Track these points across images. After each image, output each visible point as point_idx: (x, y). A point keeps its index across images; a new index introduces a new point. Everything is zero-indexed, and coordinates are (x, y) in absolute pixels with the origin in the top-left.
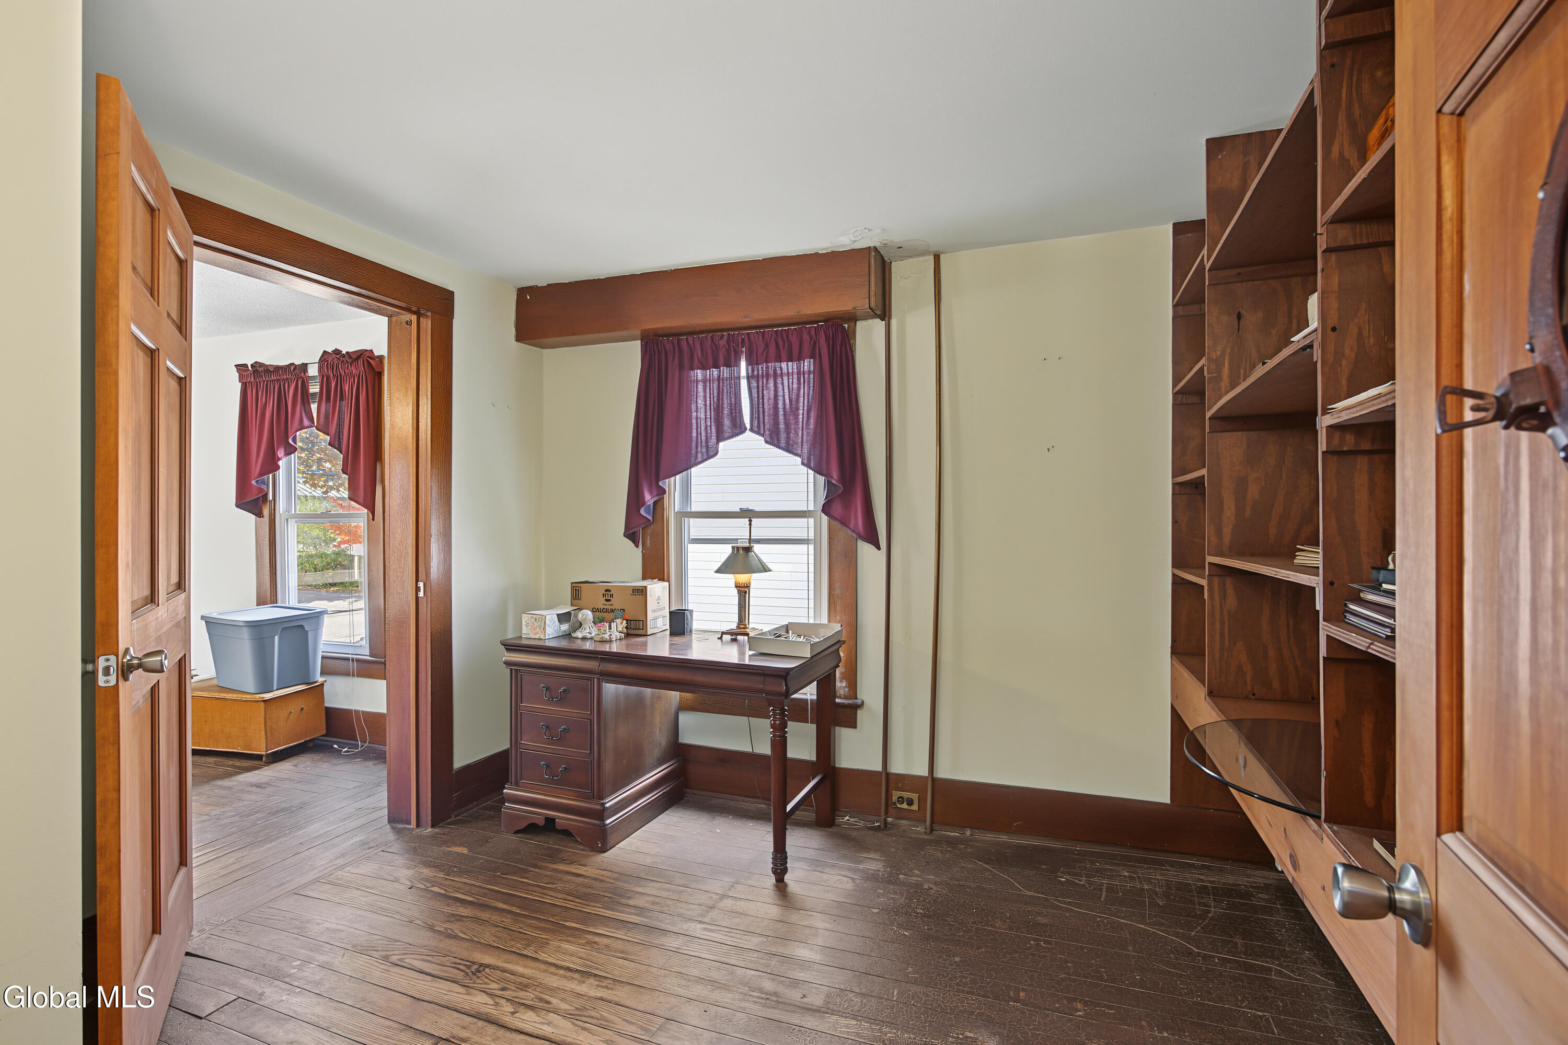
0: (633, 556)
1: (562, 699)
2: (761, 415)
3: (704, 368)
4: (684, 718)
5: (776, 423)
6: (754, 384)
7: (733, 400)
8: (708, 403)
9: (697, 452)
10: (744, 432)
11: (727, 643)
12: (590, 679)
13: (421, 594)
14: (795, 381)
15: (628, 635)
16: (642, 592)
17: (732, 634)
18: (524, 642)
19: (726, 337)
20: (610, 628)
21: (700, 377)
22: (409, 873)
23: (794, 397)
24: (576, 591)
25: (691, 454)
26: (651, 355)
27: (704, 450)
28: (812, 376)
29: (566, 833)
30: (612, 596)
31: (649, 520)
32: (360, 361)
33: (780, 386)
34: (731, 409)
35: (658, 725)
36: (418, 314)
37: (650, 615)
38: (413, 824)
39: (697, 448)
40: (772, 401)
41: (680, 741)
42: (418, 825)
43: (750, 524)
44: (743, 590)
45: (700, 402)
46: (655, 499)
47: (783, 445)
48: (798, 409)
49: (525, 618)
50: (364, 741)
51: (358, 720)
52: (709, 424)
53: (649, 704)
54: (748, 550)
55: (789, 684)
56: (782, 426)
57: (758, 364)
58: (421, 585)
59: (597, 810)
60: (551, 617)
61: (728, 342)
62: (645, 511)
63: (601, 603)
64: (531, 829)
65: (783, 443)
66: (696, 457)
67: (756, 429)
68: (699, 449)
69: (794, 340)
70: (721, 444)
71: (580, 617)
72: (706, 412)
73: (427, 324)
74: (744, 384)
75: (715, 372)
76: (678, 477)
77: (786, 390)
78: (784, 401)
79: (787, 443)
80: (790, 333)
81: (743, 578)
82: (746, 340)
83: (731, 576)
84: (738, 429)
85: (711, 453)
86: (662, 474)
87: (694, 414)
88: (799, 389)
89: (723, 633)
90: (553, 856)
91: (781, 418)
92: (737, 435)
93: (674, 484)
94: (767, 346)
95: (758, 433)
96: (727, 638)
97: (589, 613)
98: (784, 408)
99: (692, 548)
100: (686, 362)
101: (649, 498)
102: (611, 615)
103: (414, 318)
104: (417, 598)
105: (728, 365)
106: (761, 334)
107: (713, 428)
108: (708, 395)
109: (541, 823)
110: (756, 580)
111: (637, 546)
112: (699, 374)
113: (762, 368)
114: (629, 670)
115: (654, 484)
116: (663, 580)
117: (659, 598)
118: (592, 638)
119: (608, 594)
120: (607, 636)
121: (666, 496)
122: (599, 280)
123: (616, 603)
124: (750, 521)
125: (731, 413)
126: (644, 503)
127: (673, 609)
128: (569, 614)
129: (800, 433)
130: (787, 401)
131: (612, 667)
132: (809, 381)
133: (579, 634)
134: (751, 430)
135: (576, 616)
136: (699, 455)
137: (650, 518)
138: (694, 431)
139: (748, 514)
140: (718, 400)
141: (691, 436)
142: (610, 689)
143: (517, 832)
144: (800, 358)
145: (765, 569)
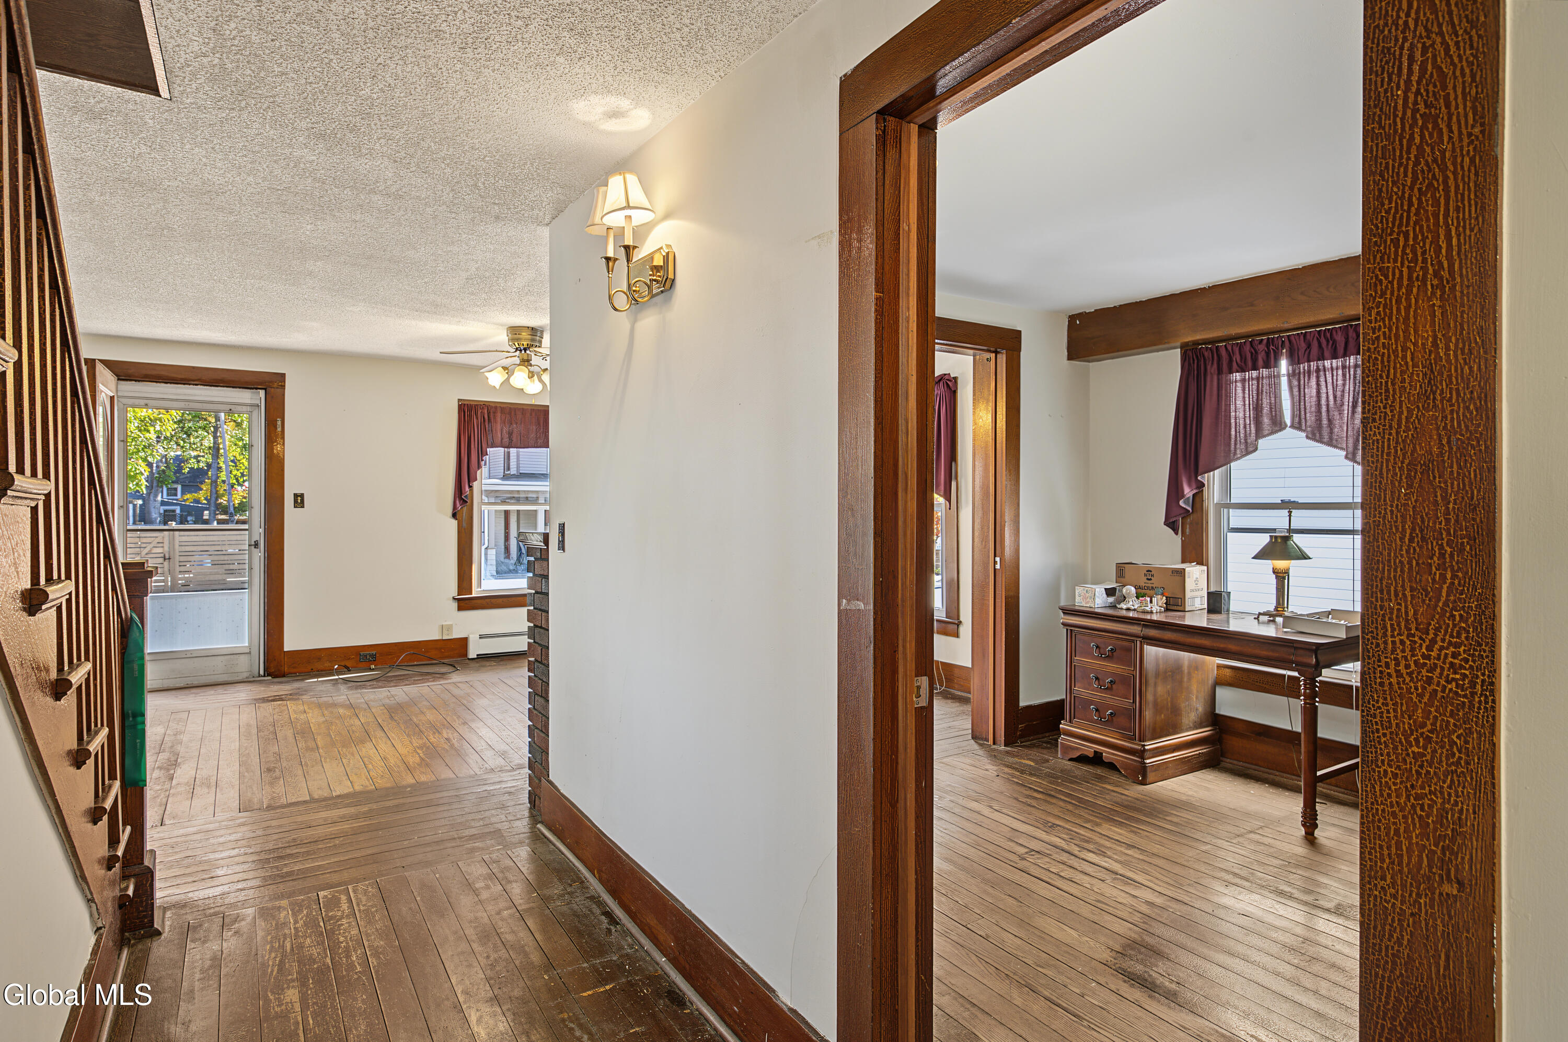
0: (1174, 542)
1: (1110, 657)
2: (1303, 413)
3: (1242, 370)
4: (1221, 693)
5: (1319, 419)
6: (1295, 383)
7: (1273, 399)
8: (1247, 402)
9: (1235, 450)
10: (1284, 428)
11: (1263, 623)
12: (1133, 641)
13: (998, 566)
14: (1340, 377)
15: (1167, 610)
16: (1181, 573)
17: (1270, 616)
18: (1077, 608)
19: (1265, 342)
20: (1151, 602)
21: (1238, 378)
22: (995, 768)
23: (1339, 394)
24: (1121, 569)
25: (1230, 450)
26: (1189, 364)
27: (1243, 447)
28: (1359, 371)
29: (1112, 766)
30: (1153, 576)
31: (1188, 511)
32: (941, 383)
33: (1323, 383)
34: (1271, 408)
35: (1195, 691)
36: (996, 353)
37: (1188, 594)
38: (991, 742)
39: (1236, 444)
40: (1314, 399)
41: (1217, 712)
42: (994, 743)
43: (1290, 516)
44: (1281, 577)
45: (1239, 403)
46: (1195, 491)
47: (1325, 440)
48: (1342, 405)
49: (1078, 590)
50: (941, 685)
51: (938, 669)
52: (1248, 422)
53: (1186, 671)
54: (1286, 539)
55: (1319, 657)
56: (1325, 422)
57: (1299, 363)
58: (998, 559)
59: (1137, 750)
60: (1100, 591)
61: (1268, 345)
62: (1185, 502)
63: (1142, 581)
64: (1082, 759)
65: (1326, 438)
66: (1235, 454)
67: (1297, 426)
68: (1238, 446)
69: (1340, 338)
70: (1260, 441)
71: (1124, 590)
72: (1245, 411)
73: (1002, 358)
74: (1284, 381)
75: (1254, 374)
76: (1217, 472)
77: (1330, 387)
78: (1327, 397)
79: (1331, 439)
80: (1334, 333)
81: (1281, 564)
82: (1287, 343)
83: (1269, 561)
84: (1278, 425)
85: (1250, 449)
86: (1201, 469)
87: (1233, 414)
88: (1344, 385)
89: (1260, 614)
90: (1100, 778)
91: (1324, 414)
92: (1276, 432)
93: (1213, 480)
94: (1309, 346)
95: (1299, 428)
96: (1266, 618)
97: (1133, 589)
98: (1328, 405)
99: (1231, 536)
100: (1225, 367)
101: (1188, 492)
102: (1151, 592)
103: (993, 355)
104: (995, 569)
105: (1267, 366)
106: (1302, 337)
107: (1252, 426)
108: (1247, 396)
109: (1091, 755)
110: (1294, 567)
111: (1177, 534)
112: (1238, 376)
113: (1304, 366)
114: (1168, 635)
115: (1193, 479)
116: (1202, 564)
117: (1197, 580)
118: (1134, 610)
119: (1149, 573)
120: (1148, 609)
121: (1205, 489)
122: (1141, 302)
123: (1155, 582)
124: (1290, 512)
125: (1271, 411)
126: (1183, 496)
127: (1212, 589)
128: (1114, 589)
129: (1345, 428)
130: (1331, 398)
131: (1152, 633)
132: (1355, 377)
133: (1123, 605)
134: (1292, 426)
135: (1121, 591)
136: (1238, 452)
137: (1190, 509)
138: (1233, 430)
139: (1289, 505)
140: (1257, 399)
141: (1230, 435)
142: (1151, 651)
143: (1071, 760)
144: (1345, 354)
145: (1305, 557)
